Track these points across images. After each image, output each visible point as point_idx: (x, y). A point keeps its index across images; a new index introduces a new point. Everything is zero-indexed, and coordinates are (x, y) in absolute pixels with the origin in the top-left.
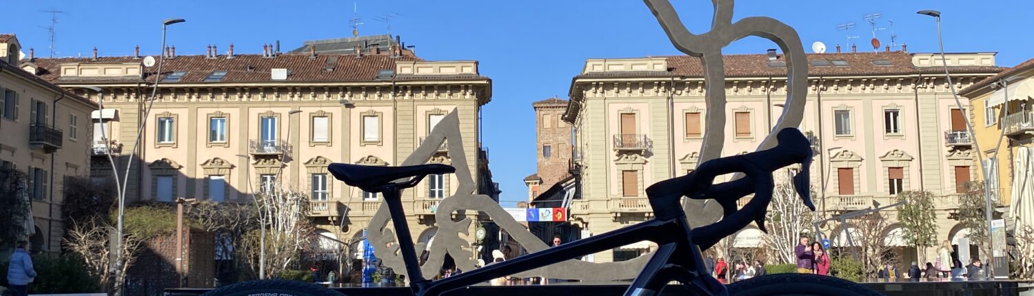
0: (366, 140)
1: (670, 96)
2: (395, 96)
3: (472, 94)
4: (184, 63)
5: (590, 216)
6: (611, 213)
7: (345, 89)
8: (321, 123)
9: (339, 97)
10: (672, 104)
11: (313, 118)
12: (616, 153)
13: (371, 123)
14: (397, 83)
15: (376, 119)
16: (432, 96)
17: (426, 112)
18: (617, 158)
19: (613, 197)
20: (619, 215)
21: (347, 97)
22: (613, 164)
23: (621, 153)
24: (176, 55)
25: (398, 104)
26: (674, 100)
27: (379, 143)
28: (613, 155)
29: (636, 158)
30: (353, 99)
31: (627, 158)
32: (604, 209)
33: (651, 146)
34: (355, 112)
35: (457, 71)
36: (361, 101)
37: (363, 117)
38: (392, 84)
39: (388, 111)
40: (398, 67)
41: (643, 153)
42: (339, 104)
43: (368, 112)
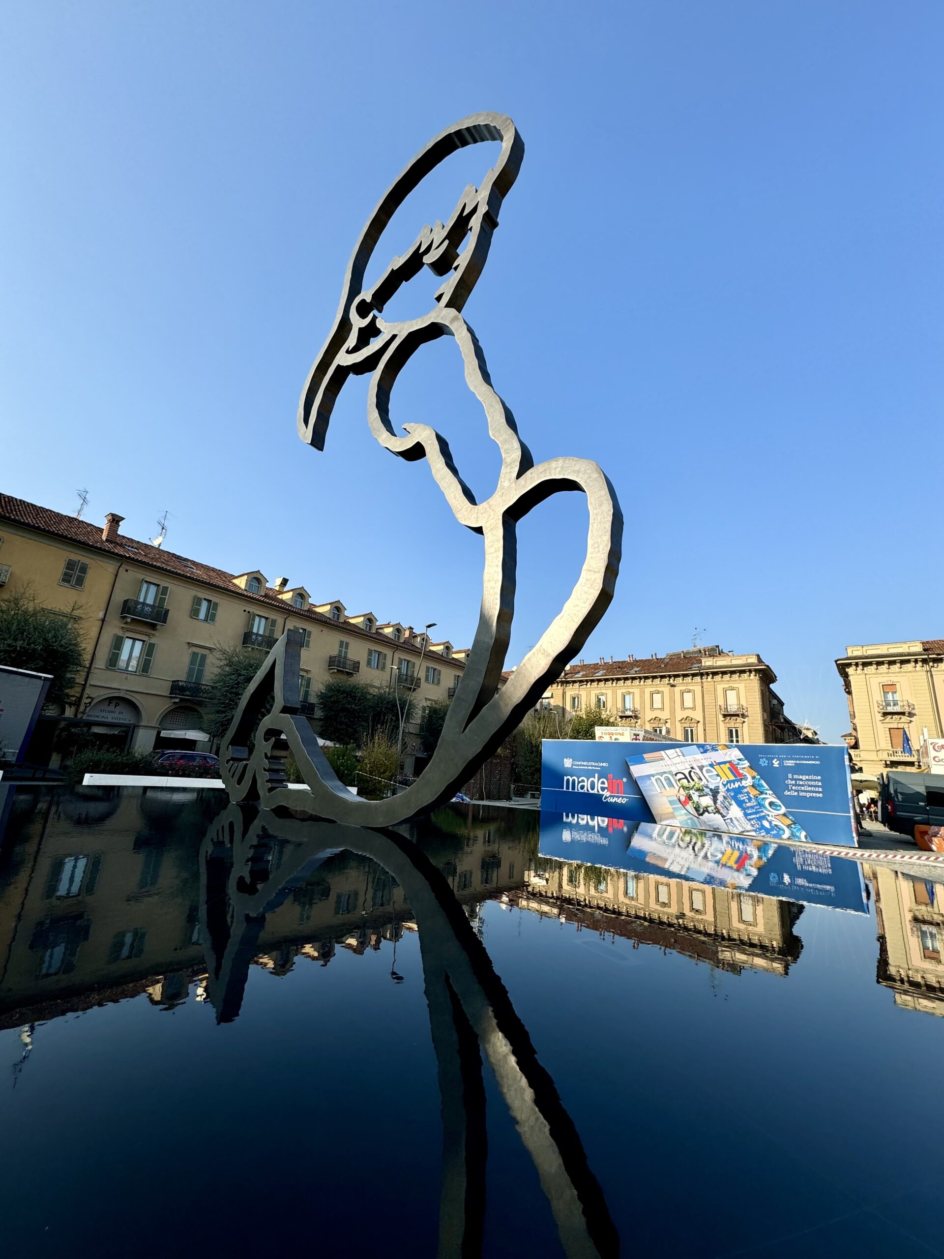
0: (685, 707)
1: (928, 669)
2: (702, 679)
3: (756, 676)
4: (588, 667)
5: (863, 762)
6: (881, 761)
7: (670, 676)
8: (657, 698)
9: (666, 680)
10: (932, 676)
11: (652, 694)
12: (880, 715)
13: (688, 697)
14: (701, 671)
15: (690, 694)
16: (727, 677)
17: (723, 689)
18: (883, 718)
19: (881, 748)
20: (888, 763)
21: (671, 681)
22: (879, 723)
23: (885, 714)
24: (585, 664)
25: (704, 684)
26: (933, 673)
27: (694, 708)
28: (879, 717)
29: (901, 718)
30: (675, 682)
31: (892, 718)
32: (875, 758)
33: (914, 709)
34: (677, 690)
35: (743, 661)
36: (681, 683)
37: (682, 693)
38: (698, 671)
39: (697, 689)
40: (703, 661)
41: (906, 715)
42: (666, 686)
43: (685, 690)
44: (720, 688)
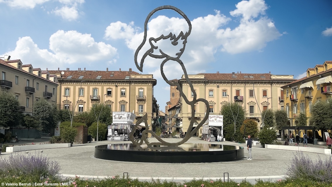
1: (205, 85)
2: (130, 84)
3: (151, 84)
4: (72, 73)
5: (183, 118)
7: (116, 82)
11: (107, 89)
14: (130, 80)
15: (124, 90)
16: (140, 84)
27: (125, 96)
30: (118, 84)
32: (186, 116)
34: (119, 88)
36: (121, 85)
39: (128, 88)
40: (131, 76)
42: (114, 86)
43: (122, 88)
44: (137, 88)
